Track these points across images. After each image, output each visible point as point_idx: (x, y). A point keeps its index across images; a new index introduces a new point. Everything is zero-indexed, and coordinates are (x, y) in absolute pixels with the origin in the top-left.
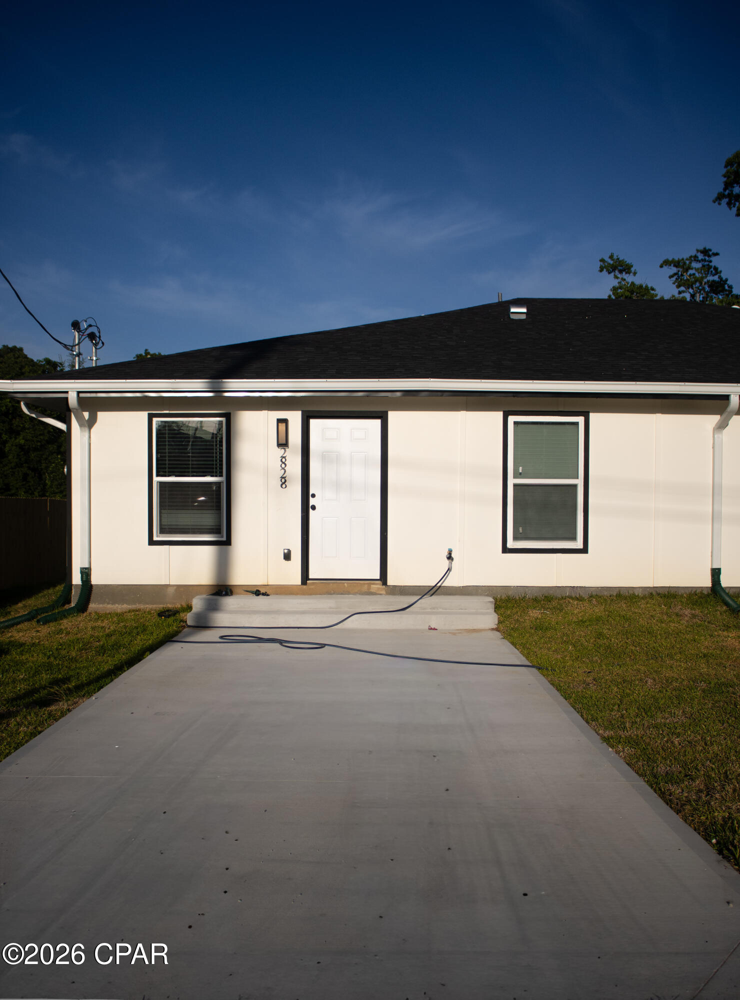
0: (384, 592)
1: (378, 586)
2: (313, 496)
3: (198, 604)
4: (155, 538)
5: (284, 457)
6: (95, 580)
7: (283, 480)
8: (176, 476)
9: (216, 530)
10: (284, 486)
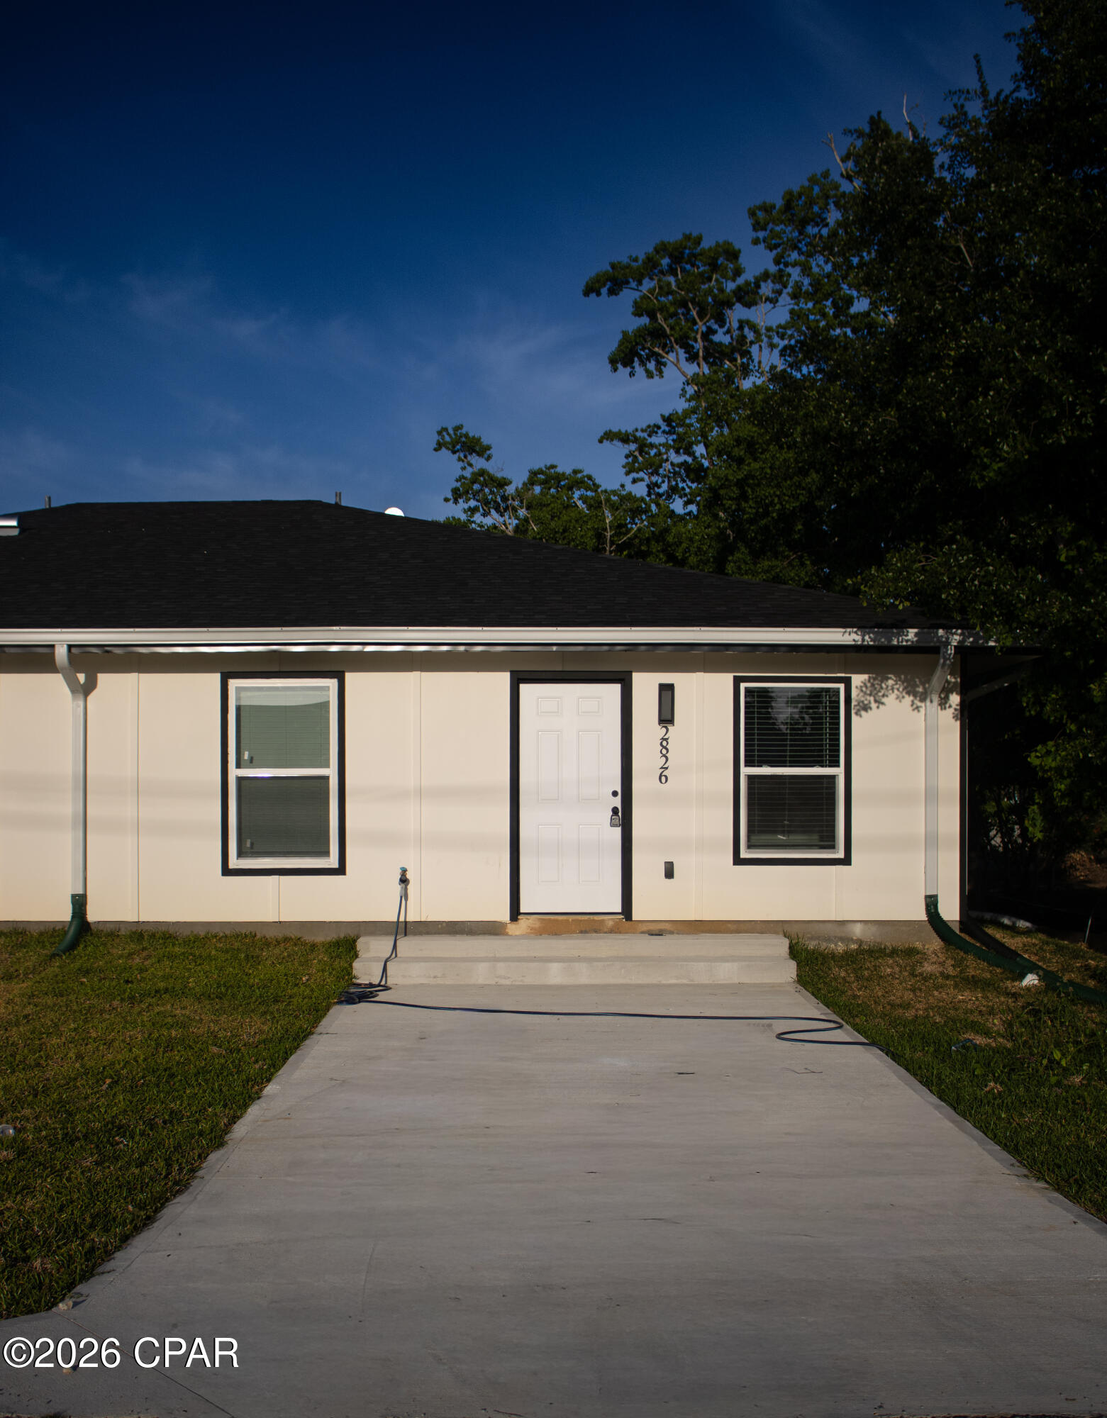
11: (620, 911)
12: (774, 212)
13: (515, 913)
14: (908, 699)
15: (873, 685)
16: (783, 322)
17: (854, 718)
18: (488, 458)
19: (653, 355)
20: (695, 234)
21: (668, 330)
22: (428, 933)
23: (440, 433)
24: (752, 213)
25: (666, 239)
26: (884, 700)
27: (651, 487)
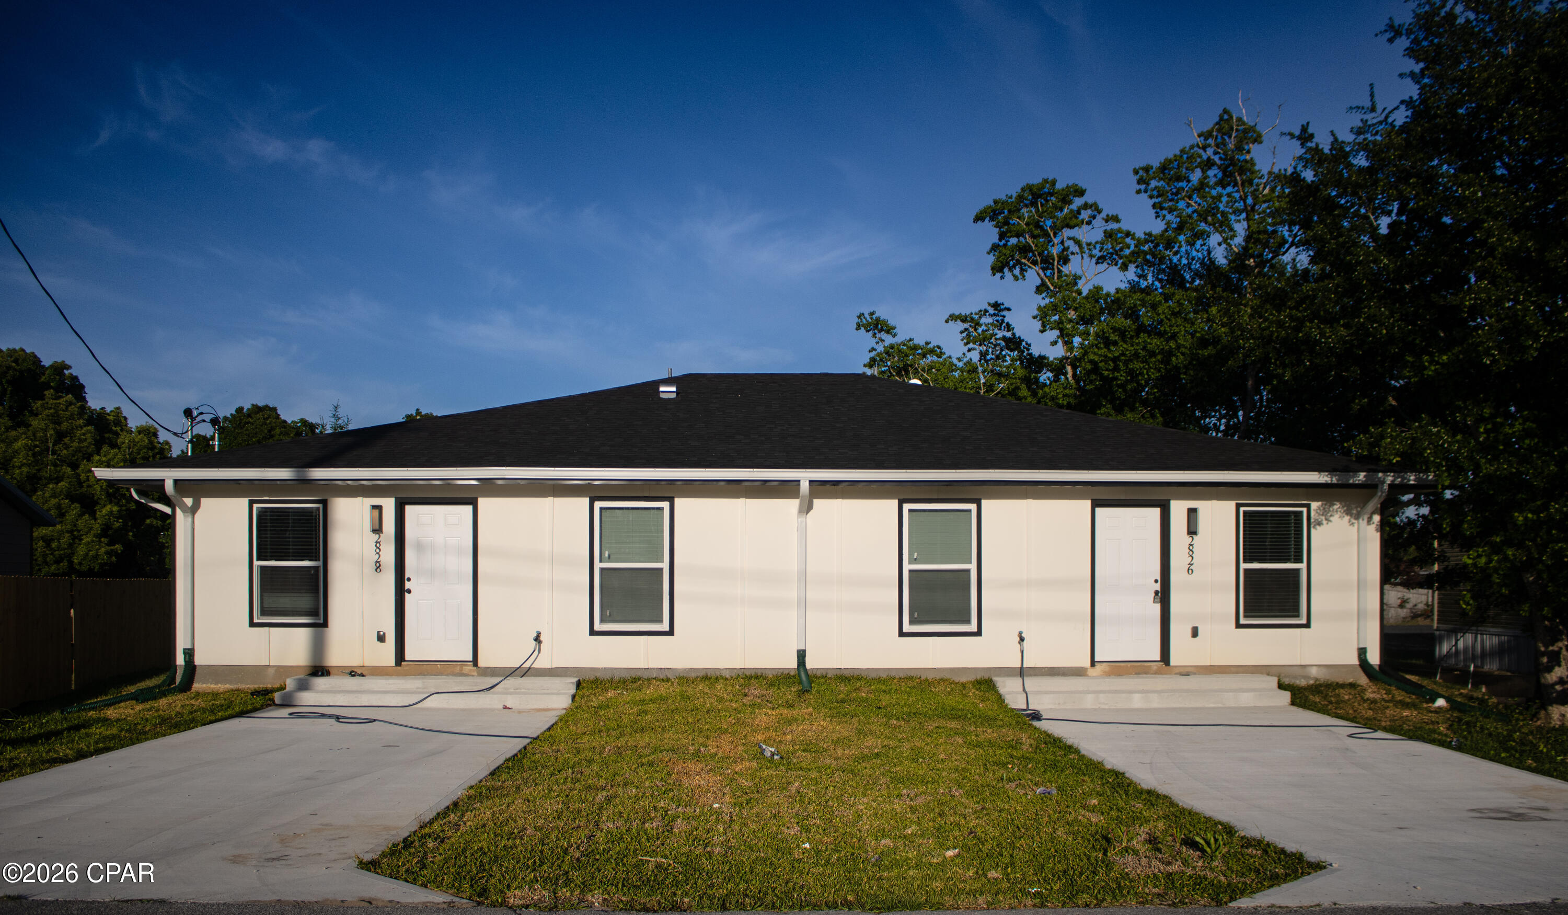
0: (475, 674)
1: (469, 668)
2: (409, 580)
3: (290, 684)
4: (256, 621)
5: (379, 542)
6: (198, 661)
7: (378, 565)
8: (276, 560)
9: (313, 613)
10: (378, 570)
11: (1159, 659)
12: (1151, 172)
13: (1093, 663)
14: (1347, 518)
15: (1324, 509)
16: (1099, 239)
17: (1313, 531)
18: (895, 335)
19: (1019, 262)
20: (1050, 179)
21: (1033, 246)
22: (1035, 675)
23: (859, 317)
24: (1136, 172)
25: (1031, 182)
26: (1331, 519)
27: (983, 355)
